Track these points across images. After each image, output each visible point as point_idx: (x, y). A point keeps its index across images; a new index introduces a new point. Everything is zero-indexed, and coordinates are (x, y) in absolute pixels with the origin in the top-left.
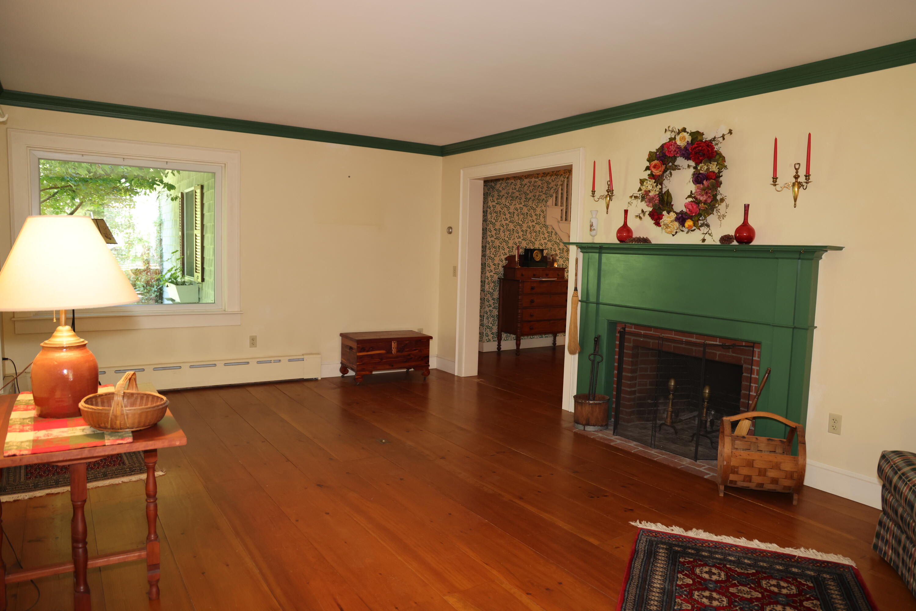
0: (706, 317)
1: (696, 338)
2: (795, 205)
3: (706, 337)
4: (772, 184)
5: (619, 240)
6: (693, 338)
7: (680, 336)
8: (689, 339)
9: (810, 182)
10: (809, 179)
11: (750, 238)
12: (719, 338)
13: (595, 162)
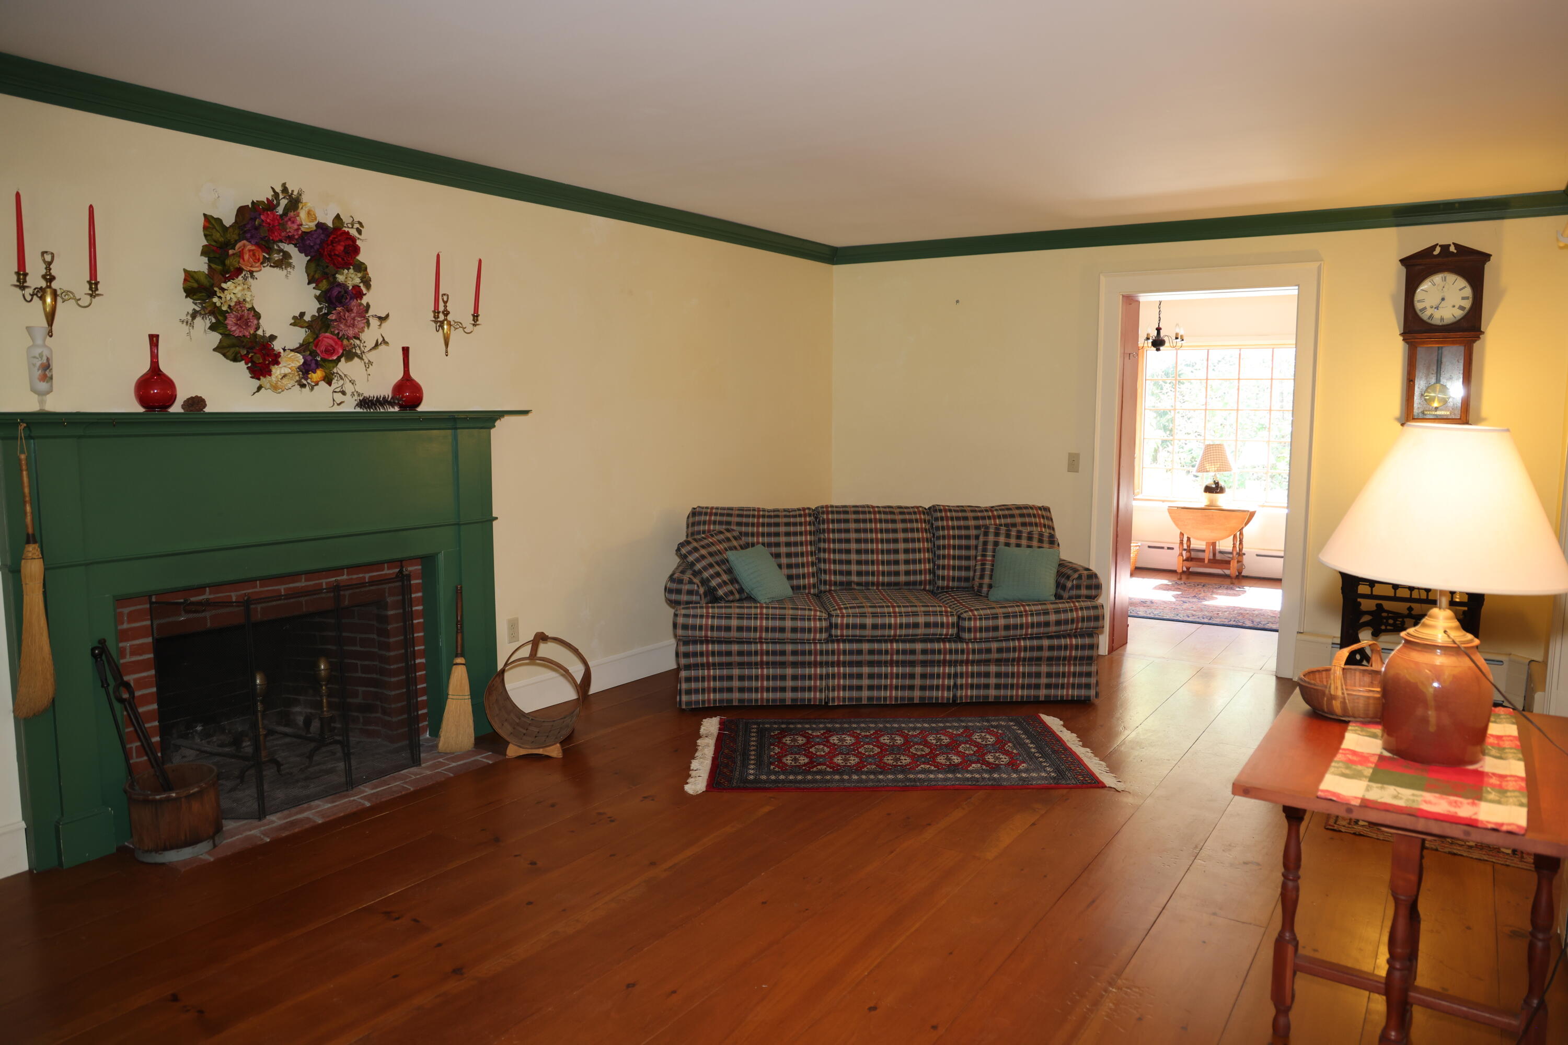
0: (339, 537)
1: (306, 580)
2: (447, 352)
3: (324, 573)
4: (433, 321)
5: (143, 406)
6: (300, 581)
7: (272, 586)
8: (291, 585)
9: (478, 324)
10: (477, 320)
11: (418, 401)
12: (347, 568)
13: (18, 196)
